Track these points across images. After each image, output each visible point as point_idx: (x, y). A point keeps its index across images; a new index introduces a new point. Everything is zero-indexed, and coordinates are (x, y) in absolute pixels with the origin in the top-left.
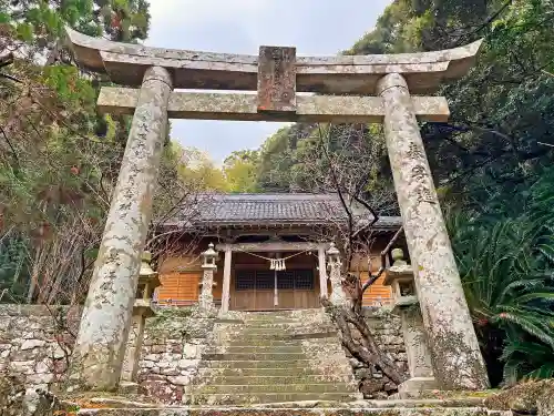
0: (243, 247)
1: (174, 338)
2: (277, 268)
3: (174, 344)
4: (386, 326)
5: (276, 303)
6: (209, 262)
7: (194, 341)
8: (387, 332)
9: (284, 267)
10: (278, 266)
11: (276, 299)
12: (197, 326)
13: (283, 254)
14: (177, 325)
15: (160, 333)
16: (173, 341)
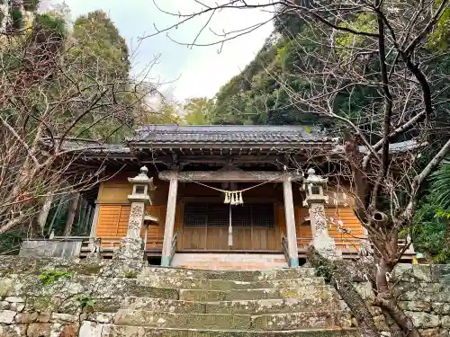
0: (191, 177)
1: (67, 311)
2: (233, 202)
3: (65, 323)
4: (410, 295)
5: (230, 243)
6: (140, 190)
7: (100, 318)
8: (412, 305)
9: (241, 201)
10: (233, 199)
11: (230, 237)
12: (106, 292)
13: (240, 185)
14: (75, 288)
15: (46, 301)
16: (64, 316)
